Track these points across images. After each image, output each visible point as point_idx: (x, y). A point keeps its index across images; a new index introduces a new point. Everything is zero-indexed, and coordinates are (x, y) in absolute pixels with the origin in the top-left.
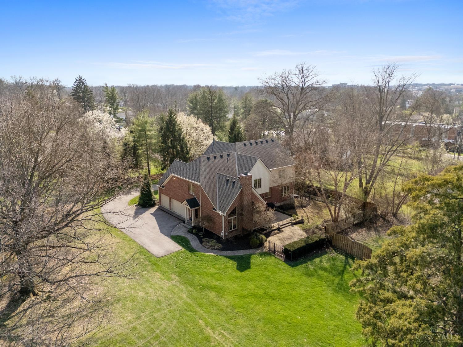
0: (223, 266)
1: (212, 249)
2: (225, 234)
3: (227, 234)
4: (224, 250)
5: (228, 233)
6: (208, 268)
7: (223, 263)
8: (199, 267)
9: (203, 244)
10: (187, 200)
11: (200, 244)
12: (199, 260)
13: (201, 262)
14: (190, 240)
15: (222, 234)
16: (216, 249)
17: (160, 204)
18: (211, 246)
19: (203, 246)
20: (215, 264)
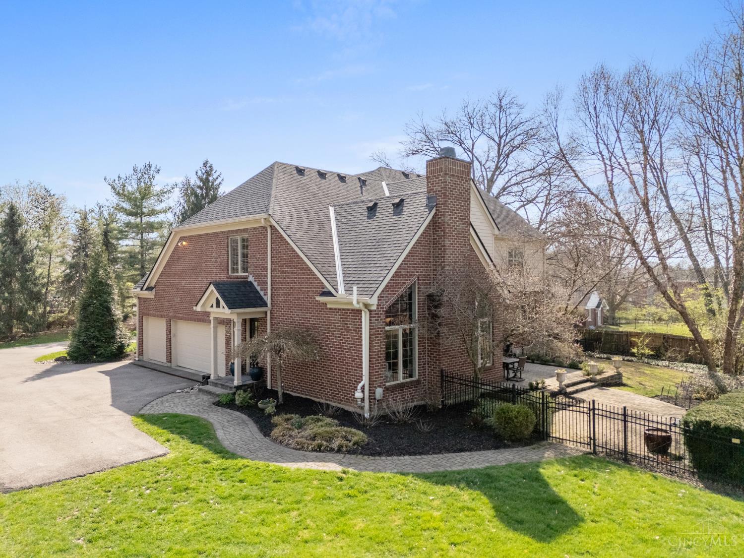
0: (397, 520)
1: (319, 449)
2: (372, 392)
3: (379, 392)
4: (380, 454)
5: (387, 389)
6: (306, 535)
7: (392, 504)
8: (244, 530)
9: (276, 432)
10: (218, 286)
11: (259, 436)
12: (245, 498)
13: (261, 505)
14: (217, 426)
15: (358, 395)
16: (339, 450)
17: (141, 353)
18: (313, 438)
19: (275, 440)
20: (342, 514)
